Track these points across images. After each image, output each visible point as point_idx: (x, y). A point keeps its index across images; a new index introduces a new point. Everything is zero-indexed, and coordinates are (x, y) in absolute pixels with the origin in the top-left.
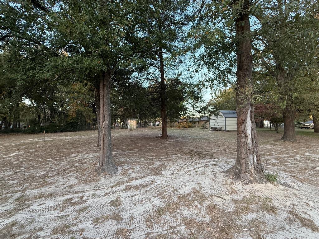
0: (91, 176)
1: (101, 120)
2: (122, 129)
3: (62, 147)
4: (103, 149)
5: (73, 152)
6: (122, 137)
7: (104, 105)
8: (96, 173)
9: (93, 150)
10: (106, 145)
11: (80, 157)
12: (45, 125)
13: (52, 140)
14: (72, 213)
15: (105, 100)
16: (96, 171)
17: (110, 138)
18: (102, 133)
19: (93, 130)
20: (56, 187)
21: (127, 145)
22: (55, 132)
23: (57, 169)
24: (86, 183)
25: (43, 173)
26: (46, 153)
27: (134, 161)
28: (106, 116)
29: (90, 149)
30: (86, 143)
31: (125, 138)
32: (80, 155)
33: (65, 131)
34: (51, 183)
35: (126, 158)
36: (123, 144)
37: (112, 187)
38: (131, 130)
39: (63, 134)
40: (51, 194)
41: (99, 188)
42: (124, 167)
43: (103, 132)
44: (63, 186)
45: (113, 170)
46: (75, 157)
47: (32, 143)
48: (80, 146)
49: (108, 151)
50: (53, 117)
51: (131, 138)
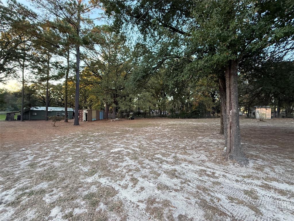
0: (219, 159)
1: (228, 108)
2: (246, 118)
3: (191, 129)
4: (230, 137)
5: (199, 135)
6: (249, 128)
7: (230, 94)
8: (224, 157)
9: (216, 137)
10: (234, 133)
11: (206, 140)
12: (178, 112)
13: (184, 124)
14: (207, 181)
15: (231, 88)
16: (223, 155)
17: (238, 127)
18: (229, 121)
19: (213, 118)
20: (193, 158)
21: (258, 138)
22: (185, 118)
23: (191, 145)
24: (215, 163)
25: (183, 146)
26: (182, 133)
27: (273, 159)
28: (233, 104)
29: (213, 134)
30: (208, 129)
31: (253, 129)
32: (205, 138)
33: (191, 118)
34: (189, 154)
35: (258, 152)
36: (252, 136)
37: (244, 177)
38: (261, 120)
39: (190, 120)
40: (191, 162)
41: (229, 172)
42: (257, 162)
43: (231, 121)
44: (197, 159)
45: (243, 160)
46: (202, 139)
47: (174, 125)
48: (204, 131)
49: (237, 139)
50: (183, 107)
51: (263, 130)
